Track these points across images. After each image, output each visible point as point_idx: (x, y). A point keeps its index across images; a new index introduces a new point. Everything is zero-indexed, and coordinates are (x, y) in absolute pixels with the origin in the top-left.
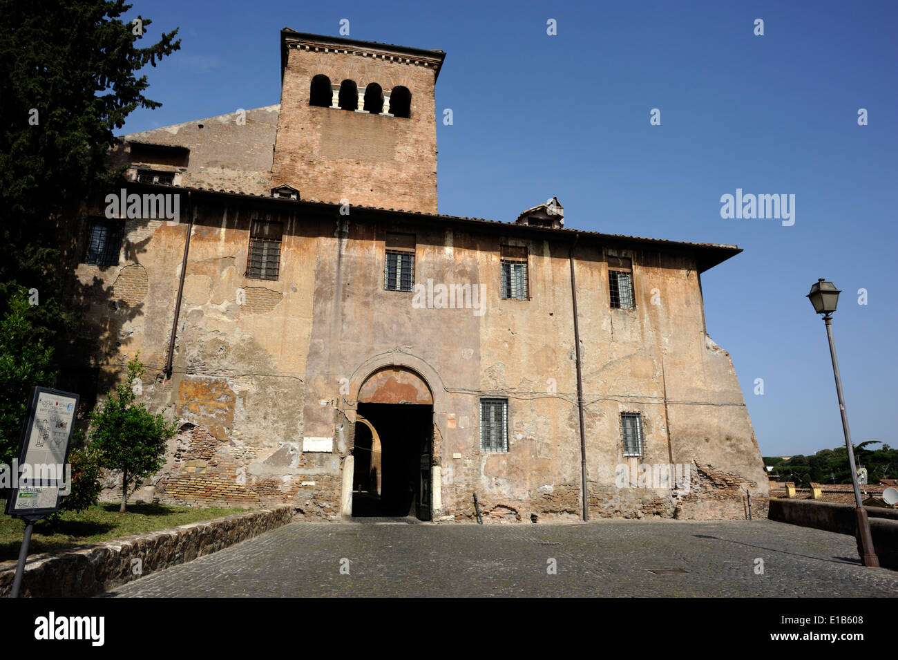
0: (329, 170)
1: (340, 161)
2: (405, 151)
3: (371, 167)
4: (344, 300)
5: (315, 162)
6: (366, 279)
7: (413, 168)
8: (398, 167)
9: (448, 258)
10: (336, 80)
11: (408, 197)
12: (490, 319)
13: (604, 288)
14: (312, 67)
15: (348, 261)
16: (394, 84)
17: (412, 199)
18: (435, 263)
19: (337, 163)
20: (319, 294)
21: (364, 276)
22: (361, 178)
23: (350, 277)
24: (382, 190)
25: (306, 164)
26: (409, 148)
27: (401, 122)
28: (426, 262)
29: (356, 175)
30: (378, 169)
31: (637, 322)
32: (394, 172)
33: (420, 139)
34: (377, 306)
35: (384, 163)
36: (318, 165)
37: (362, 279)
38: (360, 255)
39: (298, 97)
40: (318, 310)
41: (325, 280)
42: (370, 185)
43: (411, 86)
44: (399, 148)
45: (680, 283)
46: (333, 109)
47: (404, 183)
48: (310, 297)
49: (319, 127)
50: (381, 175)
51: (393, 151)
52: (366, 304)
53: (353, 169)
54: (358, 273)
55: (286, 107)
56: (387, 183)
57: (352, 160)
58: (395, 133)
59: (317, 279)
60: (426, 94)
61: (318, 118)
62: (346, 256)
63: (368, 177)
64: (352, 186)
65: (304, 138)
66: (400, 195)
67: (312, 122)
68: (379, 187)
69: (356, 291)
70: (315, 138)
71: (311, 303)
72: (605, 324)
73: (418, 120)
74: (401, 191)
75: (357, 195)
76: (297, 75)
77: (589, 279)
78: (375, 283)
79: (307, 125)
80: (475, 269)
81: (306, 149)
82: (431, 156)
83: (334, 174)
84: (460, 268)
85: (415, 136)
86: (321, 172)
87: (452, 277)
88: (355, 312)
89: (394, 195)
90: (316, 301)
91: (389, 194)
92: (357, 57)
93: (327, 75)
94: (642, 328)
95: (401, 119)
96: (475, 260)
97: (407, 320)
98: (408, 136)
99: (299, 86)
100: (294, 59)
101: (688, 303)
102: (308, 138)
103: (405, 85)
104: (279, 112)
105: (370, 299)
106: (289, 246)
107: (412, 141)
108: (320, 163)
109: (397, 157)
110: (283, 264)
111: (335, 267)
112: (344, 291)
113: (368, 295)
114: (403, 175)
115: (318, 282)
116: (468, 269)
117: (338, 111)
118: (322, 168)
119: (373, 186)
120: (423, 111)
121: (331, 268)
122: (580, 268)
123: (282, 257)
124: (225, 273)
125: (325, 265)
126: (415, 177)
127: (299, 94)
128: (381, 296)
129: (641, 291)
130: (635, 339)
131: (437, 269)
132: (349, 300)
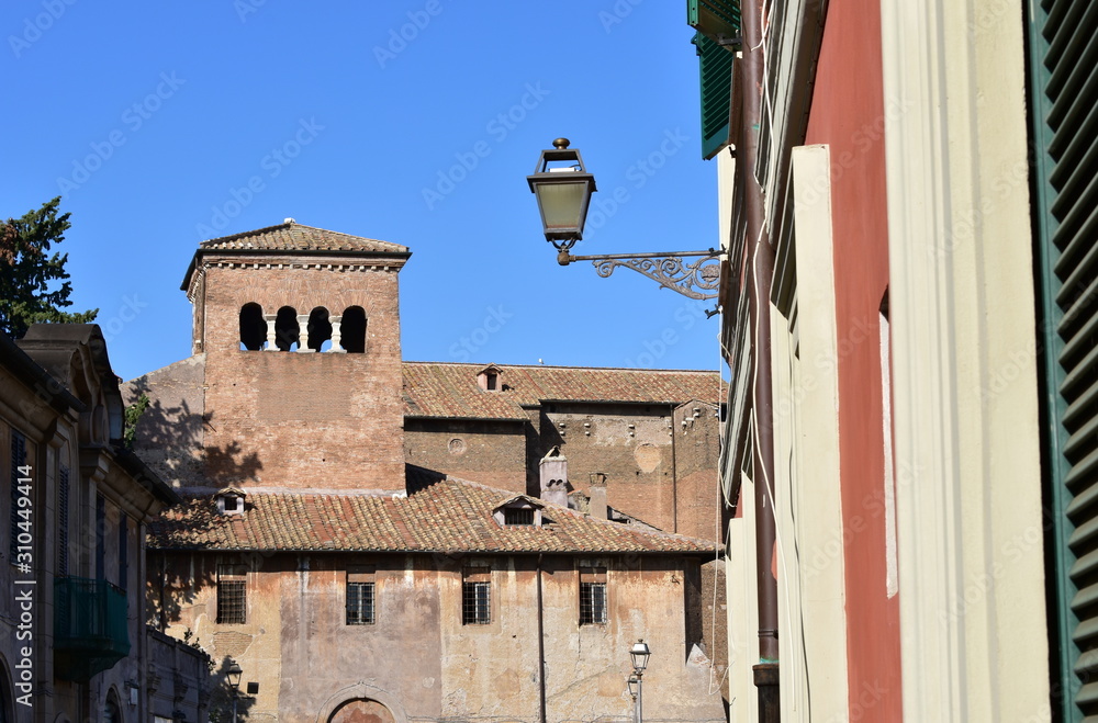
0: (271, 439)
1: (283, 424)
2: (363, 400)
3: (321, 429)
4: (309, 637)
5: (253, 430)
6: (329, 615)
7: (373, 425)
8: (355, 424)
9: (408, 587)
10: (271, 308)
11: (369, 465)
12: (451, 646)
13: (574, 604)
14: (239, 292)
15: (311, 599)
16: (346, 306)
17: (374, 467)
18: (395, 594)
19: (279, 427)
20: (286, 634)
21: (327, 612)
22: (310, 445)
23: (313, 614)
24: (338, 458)
25: (242, 434)
26: (367, 397)
27: (356, 359)
28: (386, 593)
29: (305, 442)
30: (330, 430)
31: (609, 637)
32: (350, 432)
33: (381, 381)
34: (340, 641)
35: (338, 421)
36: (258, 433)
37: (325, 616)
38: (322, 592)
39: (226, 340)
40: (285, 649)
41: (290, 620)
42: (321, 453)
43: (367, 304)
44: (355, 398)
45: (662, 590)
46: (270, 352)
47: (362, 446)
48: (277, 636)
49: (254, 380)
50: (334, 437)
51: (349, 404)
52: (330, 640)
53: (300, 433)
54: (321, 610)
55: (213, 355)
56: (342, 448)
57: (298, 421)
58: (349, 377)
59: (283, 619)
60: (387, 312)
61: (253, 367)
62: (309, 594)
63: (319, 442)
64: (300, 457)
65: (238, 398)
66: (359, 462)
67: (245, 375)
68: (332, 454)
69: (319, 629)
70: (249, 395)
71: (278, 644)
72: (573, 642)
73: (378, 354)
74: (359, 457)
75: (307, 468)
76: (222, 307)
77: (557, 594)
78: (338, 619)
79: (240, 379)
80: (436, 595)
81: (242, 413)
82: (396, 404)
83: (277, 442)
84: (421, 596)
85: (374, 379)
86: (262, 442)
87: (412, 607)
88: (320, 649)
89: (352, 462)
90: (283, 641)
91: (345, 462)
92: (296, 270)
93: (259, 302)
94: (614, 643)
95: (356, 354)
96: (436, 587)
97: (369, 653)
98: (366, 379)
99: (227, 323)
100: (216, 283)
101: (670, 612)
102: (242, 397)
103: (359, 305)
104: (203, 363)
105: (334, 635)
106: (254, 588)
107: (371, 386)
108: (260, 430)
109: (353, 411)
110: (250, 606)
111: (299, 606)
112: (309, 629)
113: (331, 631)
114: (362, 435)
115: (284, 622)
116: (429, 597)
117: (277, 354)
118: (262, 436)
119: (325, 454)
120: (385, 339)
121: (295, 608)
122: (548, 584)
123: (248, 600)
124: (198, 620)
125: (289, 604)
126: (376, 436)
127: (228, 336)
128: (344, 632)
129: (615, 604)
130: (605, 657)
131: (398, 599)
132: (313, 637)
